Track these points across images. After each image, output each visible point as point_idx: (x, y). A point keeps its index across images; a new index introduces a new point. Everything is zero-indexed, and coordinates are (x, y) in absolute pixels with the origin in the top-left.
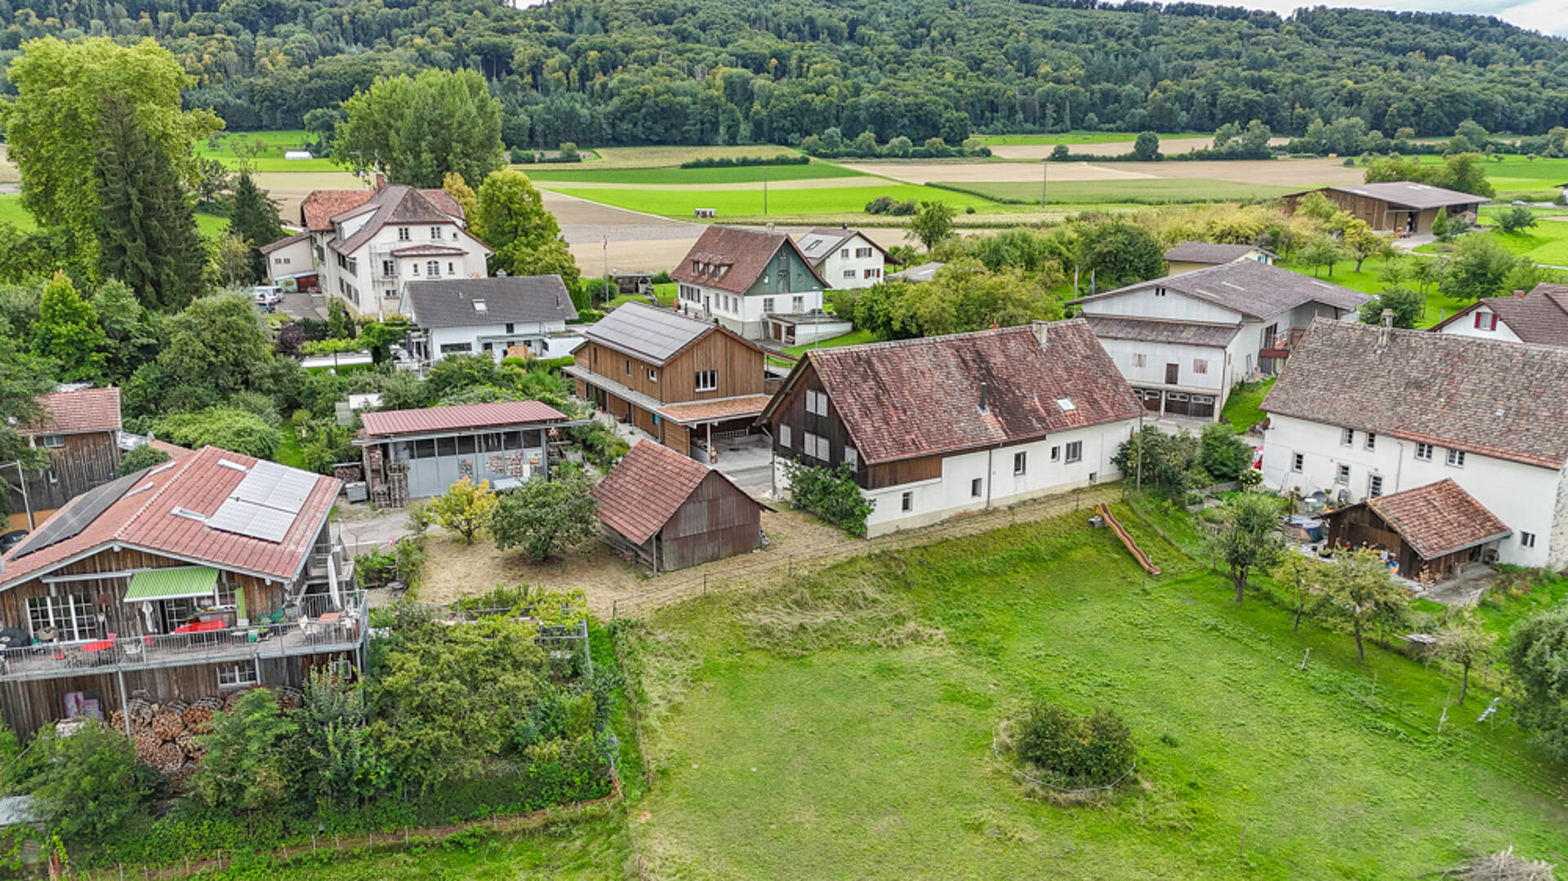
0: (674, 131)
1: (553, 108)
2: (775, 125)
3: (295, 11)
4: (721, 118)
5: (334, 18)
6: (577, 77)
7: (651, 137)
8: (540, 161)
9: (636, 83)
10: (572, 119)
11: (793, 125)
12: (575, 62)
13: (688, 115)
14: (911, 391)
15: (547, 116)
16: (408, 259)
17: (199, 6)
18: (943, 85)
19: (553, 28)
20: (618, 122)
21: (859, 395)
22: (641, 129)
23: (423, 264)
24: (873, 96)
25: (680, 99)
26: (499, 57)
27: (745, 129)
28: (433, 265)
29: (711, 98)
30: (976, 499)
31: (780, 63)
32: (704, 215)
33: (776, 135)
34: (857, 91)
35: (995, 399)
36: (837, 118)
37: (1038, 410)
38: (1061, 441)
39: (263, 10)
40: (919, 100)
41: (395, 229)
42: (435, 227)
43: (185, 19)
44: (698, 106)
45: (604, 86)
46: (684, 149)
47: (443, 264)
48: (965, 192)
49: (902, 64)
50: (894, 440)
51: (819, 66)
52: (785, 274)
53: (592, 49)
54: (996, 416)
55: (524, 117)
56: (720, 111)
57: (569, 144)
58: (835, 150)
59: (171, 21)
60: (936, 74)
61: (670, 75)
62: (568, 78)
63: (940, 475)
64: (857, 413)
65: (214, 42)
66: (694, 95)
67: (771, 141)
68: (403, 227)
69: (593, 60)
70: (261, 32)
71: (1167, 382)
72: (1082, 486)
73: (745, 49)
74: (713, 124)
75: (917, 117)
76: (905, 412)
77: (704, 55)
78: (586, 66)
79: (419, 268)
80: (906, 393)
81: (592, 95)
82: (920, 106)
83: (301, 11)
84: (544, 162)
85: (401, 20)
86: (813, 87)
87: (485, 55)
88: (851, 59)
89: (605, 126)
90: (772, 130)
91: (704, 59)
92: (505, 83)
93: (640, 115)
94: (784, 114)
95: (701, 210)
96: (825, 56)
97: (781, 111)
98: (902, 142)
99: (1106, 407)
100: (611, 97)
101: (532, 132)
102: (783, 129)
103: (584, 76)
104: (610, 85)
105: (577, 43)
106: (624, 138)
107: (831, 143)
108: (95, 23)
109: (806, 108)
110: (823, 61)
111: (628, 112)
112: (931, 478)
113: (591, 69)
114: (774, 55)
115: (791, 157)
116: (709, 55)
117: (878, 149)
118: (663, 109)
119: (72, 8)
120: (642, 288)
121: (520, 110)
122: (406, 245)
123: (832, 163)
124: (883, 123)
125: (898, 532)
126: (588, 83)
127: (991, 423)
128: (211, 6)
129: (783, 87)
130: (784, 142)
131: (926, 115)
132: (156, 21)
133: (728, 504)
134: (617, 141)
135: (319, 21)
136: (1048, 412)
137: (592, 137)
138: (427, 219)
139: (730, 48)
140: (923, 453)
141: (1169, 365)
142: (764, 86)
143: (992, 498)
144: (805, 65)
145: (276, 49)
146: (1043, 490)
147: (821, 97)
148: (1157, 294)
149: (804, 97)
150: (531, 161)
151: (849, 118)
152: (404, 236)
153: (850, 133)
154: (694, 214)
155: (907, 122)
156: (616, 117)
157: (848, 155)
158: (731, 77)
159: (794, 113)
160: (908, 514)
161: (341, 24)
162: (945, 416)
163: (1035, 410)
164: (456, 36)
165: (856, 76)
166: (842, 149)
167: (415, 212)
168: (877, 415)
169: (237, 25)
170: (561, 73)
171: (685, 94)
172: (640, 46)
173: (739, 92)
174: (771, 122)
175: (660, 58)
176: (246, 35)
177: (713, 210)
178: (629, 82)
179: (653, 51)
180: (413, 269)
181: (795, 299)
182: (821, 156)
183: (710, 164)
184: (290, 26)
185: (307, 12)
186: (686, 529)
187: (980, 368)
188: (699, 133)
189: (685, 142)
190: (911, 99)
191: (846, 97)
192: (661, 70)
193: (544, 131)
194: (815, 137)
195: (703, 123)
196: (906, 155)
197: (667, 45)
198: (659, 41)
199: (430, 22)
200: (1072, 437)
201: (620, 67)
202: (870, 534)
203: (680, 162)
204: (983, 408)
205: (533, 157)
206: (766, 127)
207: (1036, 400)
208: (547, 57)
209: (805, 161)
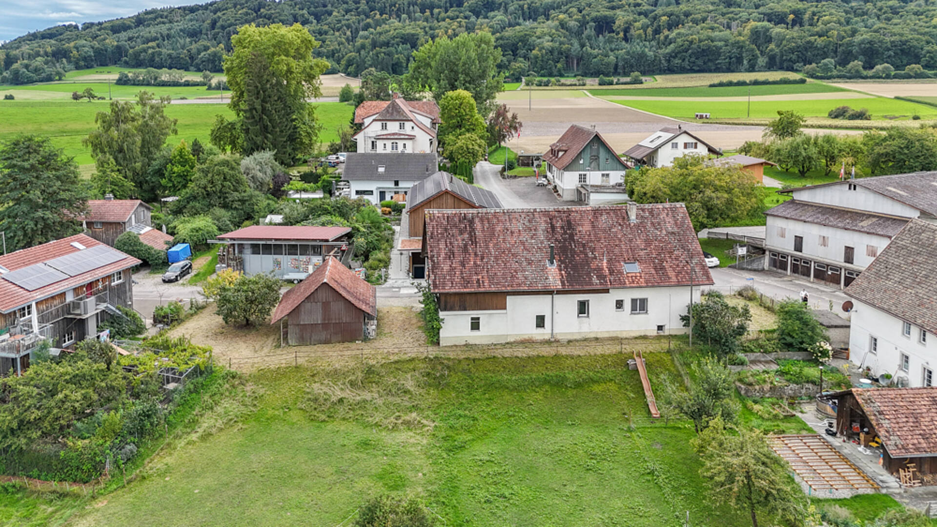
0: (710, 64)
1: (631, 52)
2: (784, 58)
3: (500, 4)
4: (744, 55)
5: (520, 6)
6: (651, 33)
7: (694, 68)
8: (617, 84)
9: (687, 35)
10: (642, 58)
11: (799, 57)
12: (652, 24)
13: (721, 53)
14: (495, 245)
15: (626, 57)
16: (381, 141)
17: (455, 5)
18: (928, 27)
19: (644, 4)
20: (672, 59)
21: (451, 243)
22: (687, 63)
23: (389, 143)
24: (864, 36)
25: (715, 43)
26: (607, 23)
27: (762, 61)
28: (395, 145)
29: (738, 42)
30: (540, 330)
31: (796, 16)
32: (701, 117)
33: (785, 65)
34: (854, 32)
35: (567, 257)
36: (836, 52)
37: (603, 269)
38: (627, 296)
39: (484, 5)
40: (904, 38)
41: (380, 123)
42: (402, 122)
43: (446, 11)
44: (728, 47)
45: (667, 37)
46: (715, 74)
47: (400, 144)
48: (926, 103)
49: (897, 13)
50: (463, 278)
51: (827, 17)
52: (596, 158)
53: (664, 15)
54: (560, 270)
55: (612, 58)
56: (744, 50)
57: (636, 73)
58: (829, 74)
59: (439, 13)
60: (925, 20)
61: (712, 29)
62: (646, 34)
63: (505, 308)
64: (443, 255)
65: (456, 23)
66: (726, 41)
67: (781, 68)
68: (384, 122)
69: (664, 22)
70: (482, 17)
71: (845, 262)
72: (648, 334)
73: (772, 9)
74: (738, 58)
75: (901, 50)
76: (482, 258)
77: (741, 14)
78: (659, 26)
79: (387, 146)
80: (491, 245)
81: (658, 43)
82: (904, 43)
83: (503, 4)
84: (619, 84)
85: (555, 5)
86: (817, 32)
87: (599, 22)
88: (855, 12)
89: (663, 62)
90: (782, 61)
91: (740, 17)
92: (607, 38)
93: (687, 55)
94: (792, 50)
95: (699, 114)
96: (833, 11)
97: (790, 49)
98: (886, 68)
99: (671, 274)
100: (670, 43)
101: (616, 66)
102: (790, 60)
103: (657, 31)
104: (670, 37)
105: (656, 12)
106: (675, 68)
107: (826, 68)
108: (404, 16)
109: (810, 46)
110: (831, 14)
111: (679, 52)
112: (497, 309)
113: (662, 27)
114: (794, 12)
115: (791, 79)
116: (744, 15)
117: (865, 73)
118: (703, 50)
119: (395, 10)
120: (536, 163)
121: (611, 53)
122: (385, 132)
123: (824, 83)
124: (872, 54)
125: (466, 345)
126: (657, 36)
127: (553, 275)
128: (460, 5)
129: (795, 32)
130: (792, 69)
131: (910, 49)
132: (432, 14)
133: (337, 307)
134: (670, 70)
135: (511, 8)
136: (611, 272)
137: (652, 68)
138: (398, 118)
139: (761, 9)
140: (482, 290)
141: (847, 248)
142: (780, 33)
143: (554, 332)
144: (816, 18)
145: (485, 25)
146: (608, 332)
147: (822, 38)
148: (850, 188)
149: (809, 38)
150: (611, 83)
151: (844, 52)
152: (384, 127)
153: (844, 62)
154: (694, 116)
155: (892, 54)
156: (671, 56)
157: (839, 77)
158: (757, 28)
159: (800, 49)
160: (476, 333)
161: (523, 9)
162: (515, 266)
163: (599, 269)
164: (584, 12)
165: (856, 23)
166: (835, 73)
167: (392, 114)
168: (459, 258)
169: (470, 13)
170: (642, 31)
171: (720, 40)
172: (697, 12)
173: (760, 38)
174: (782, 56)
175: (709, 18)
176: (473, 19)
177: (708, 114)
178: (683, 34)
179: (704, 15)
180: (383, 146)
181: (603, 175)
182: (817, 78)
183: (730, 84)
184: (496, 12)
185: (506, 4)
186: (305, 319)
187: (565, 233)
188: (727, 64)
189: (718, 70)
190: (897, 38)
191: (843, 38)
192: (707, 26)
193: (623, 65)
194: (814, 65)
195: (731, 58)
196: (888, 77)
197: (716, 10)
198: (711, 8)
199: (571, 5)
200: (639, 294)
201: (680, 26)
202: (442, 343)
203: (709, 83)
204: (552, 263)
205: (613, 81)
206: (778, 60)
207: (605, 261)
208: (636, 22)
209: (803, 81)
